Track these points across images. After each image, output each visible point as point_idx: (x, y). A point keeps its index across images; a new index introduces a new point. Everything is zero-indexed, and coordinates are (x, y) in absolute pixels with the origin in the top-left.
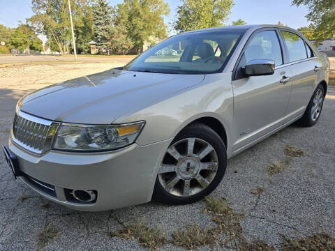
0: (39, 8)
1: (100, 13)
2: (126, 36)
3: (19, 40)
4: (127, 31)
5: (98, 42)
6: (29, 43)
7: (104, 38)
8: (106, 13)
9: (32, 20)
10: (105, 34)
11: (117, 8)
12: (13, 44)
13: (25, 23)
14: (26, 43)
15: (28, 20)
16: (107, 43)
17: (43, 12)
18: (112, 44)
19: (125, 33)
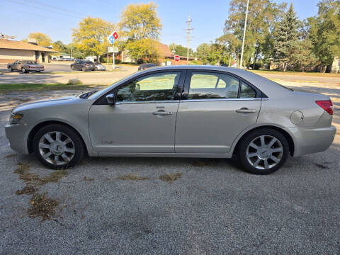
0: (229, 29)
1: (285, 28)
2: (309, 51)
3: (213, 56)
4: (313, 46)
5: (275, 58)
6: (221, 59)
7: (283, 55)
8: (291, 28)
9: (221, 39)
10: (284, 50)
11: (307, 22)
12: (208, 59)
13: (214, 43)
14: (218, 58)
15: (217, 40)
16: (286, 59)
17: (231, 32)
18: (291, 59)
19: (311, 48)
